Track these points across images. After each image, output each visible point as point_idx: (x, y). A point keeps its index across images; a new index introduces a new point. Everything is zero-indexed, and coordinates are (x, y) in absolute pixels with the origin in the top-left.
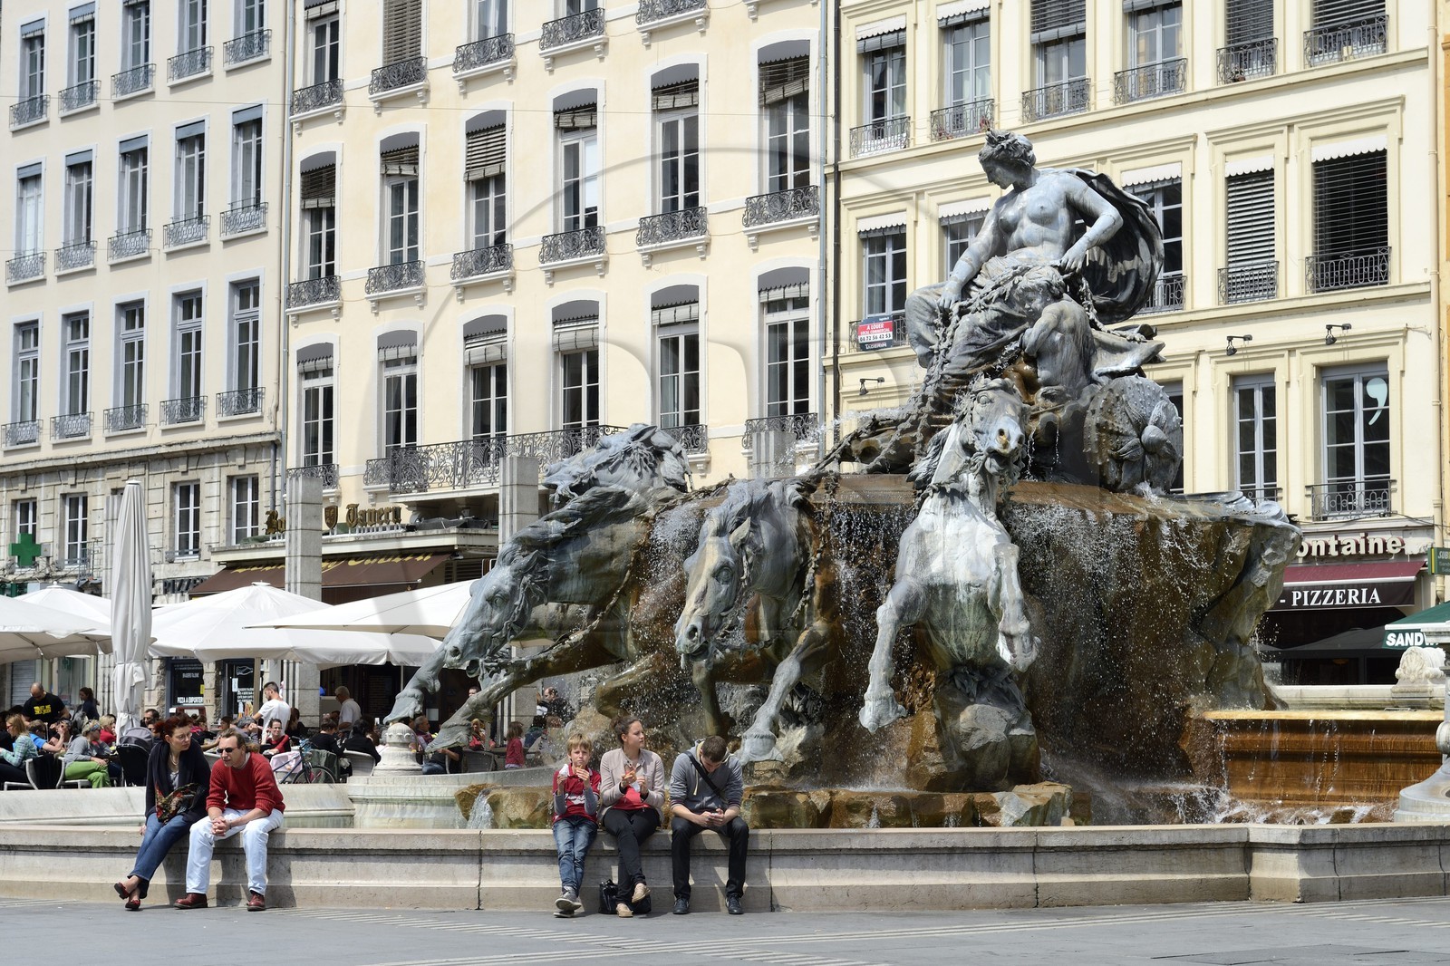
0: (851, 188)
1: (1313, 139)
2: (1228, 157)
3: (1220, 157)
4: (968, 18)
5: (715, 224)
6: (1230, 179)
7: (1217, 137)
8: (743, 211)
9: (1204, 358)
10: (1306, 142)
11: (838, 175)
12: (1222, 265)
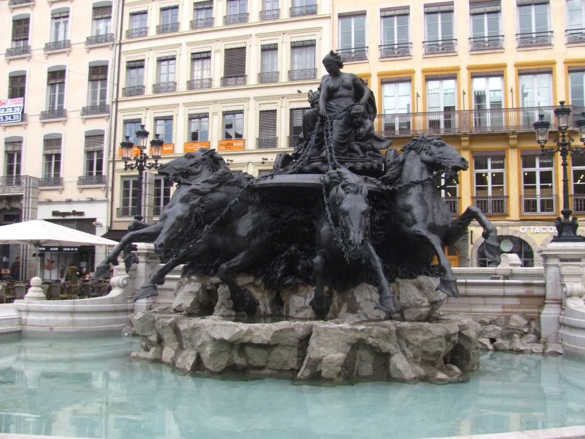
0: (121, 106)
1: (290, 102)
2: (261, 105)
3: (258, 105)
4: (168, 58)
5: (70, 115)
6: (261, 112)
7: (257, 99)
8: (81, 111)
9: (250, 165)
10: (288, 103)
11: (117, 102)
12: (258, 137)
